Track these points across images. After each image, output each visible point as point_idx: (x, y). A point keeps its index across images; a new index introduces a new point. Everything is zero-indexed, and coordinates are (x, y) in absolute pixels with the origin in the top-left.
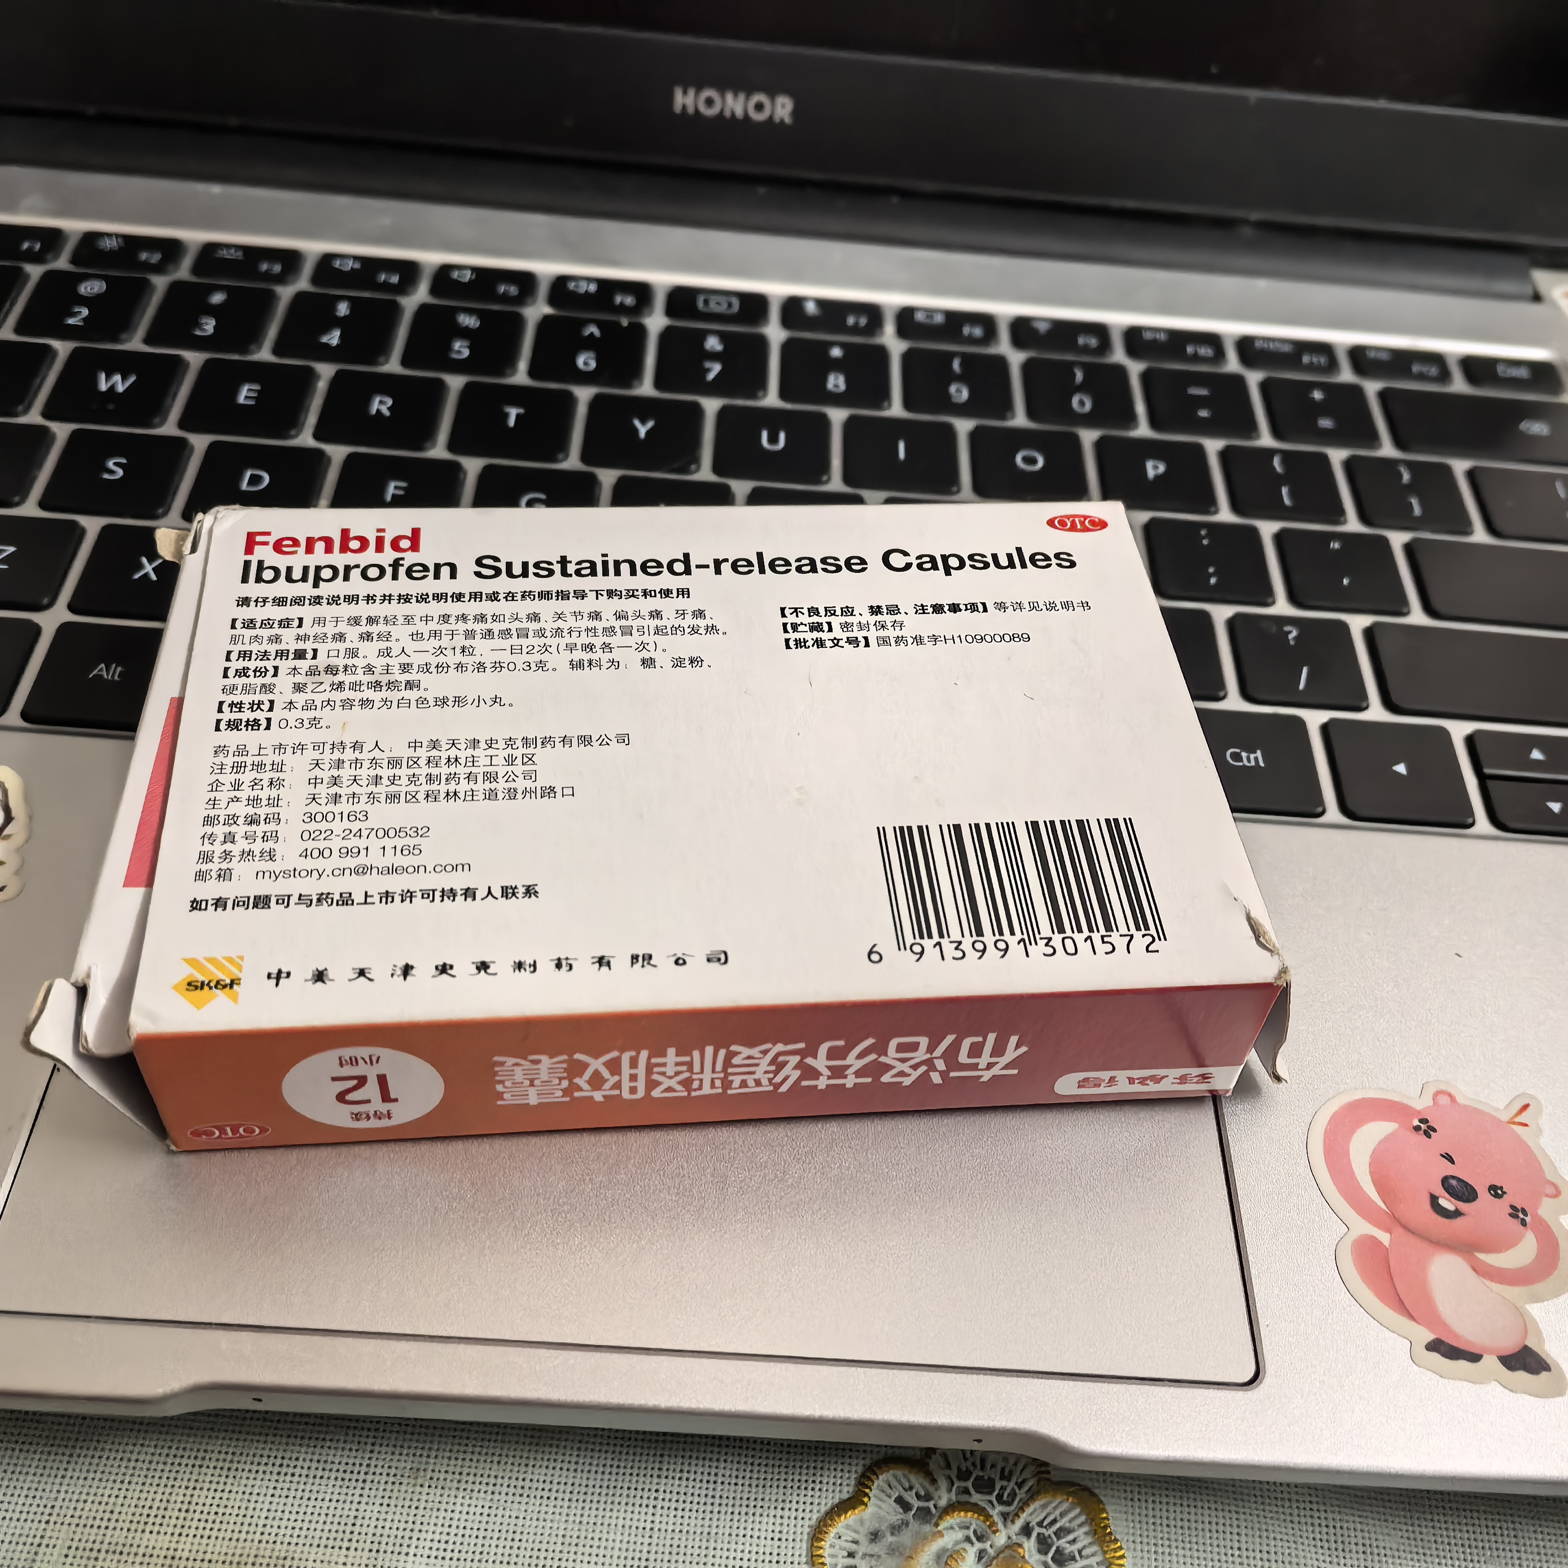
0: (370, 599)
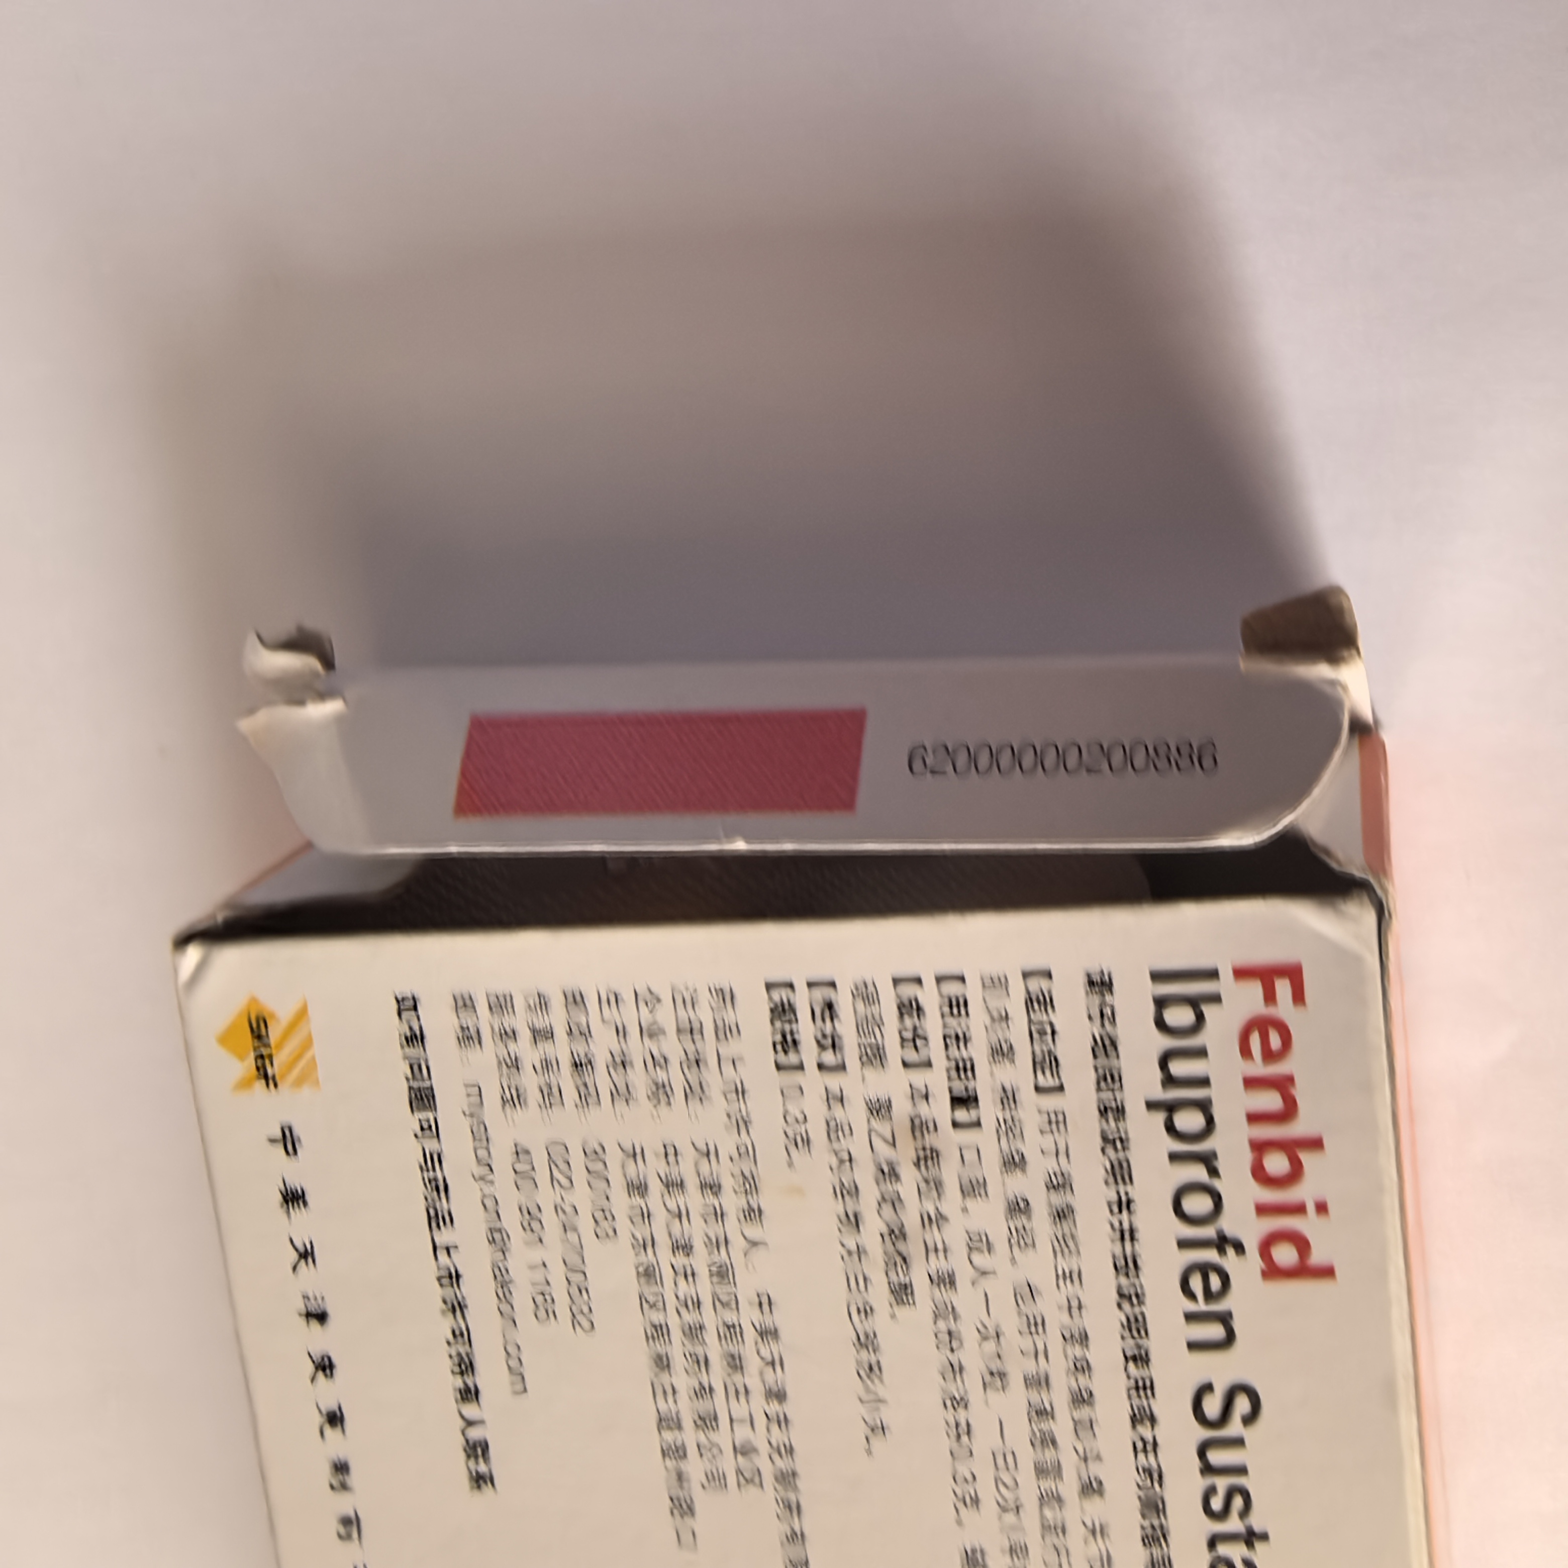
0: (1124, 1205)
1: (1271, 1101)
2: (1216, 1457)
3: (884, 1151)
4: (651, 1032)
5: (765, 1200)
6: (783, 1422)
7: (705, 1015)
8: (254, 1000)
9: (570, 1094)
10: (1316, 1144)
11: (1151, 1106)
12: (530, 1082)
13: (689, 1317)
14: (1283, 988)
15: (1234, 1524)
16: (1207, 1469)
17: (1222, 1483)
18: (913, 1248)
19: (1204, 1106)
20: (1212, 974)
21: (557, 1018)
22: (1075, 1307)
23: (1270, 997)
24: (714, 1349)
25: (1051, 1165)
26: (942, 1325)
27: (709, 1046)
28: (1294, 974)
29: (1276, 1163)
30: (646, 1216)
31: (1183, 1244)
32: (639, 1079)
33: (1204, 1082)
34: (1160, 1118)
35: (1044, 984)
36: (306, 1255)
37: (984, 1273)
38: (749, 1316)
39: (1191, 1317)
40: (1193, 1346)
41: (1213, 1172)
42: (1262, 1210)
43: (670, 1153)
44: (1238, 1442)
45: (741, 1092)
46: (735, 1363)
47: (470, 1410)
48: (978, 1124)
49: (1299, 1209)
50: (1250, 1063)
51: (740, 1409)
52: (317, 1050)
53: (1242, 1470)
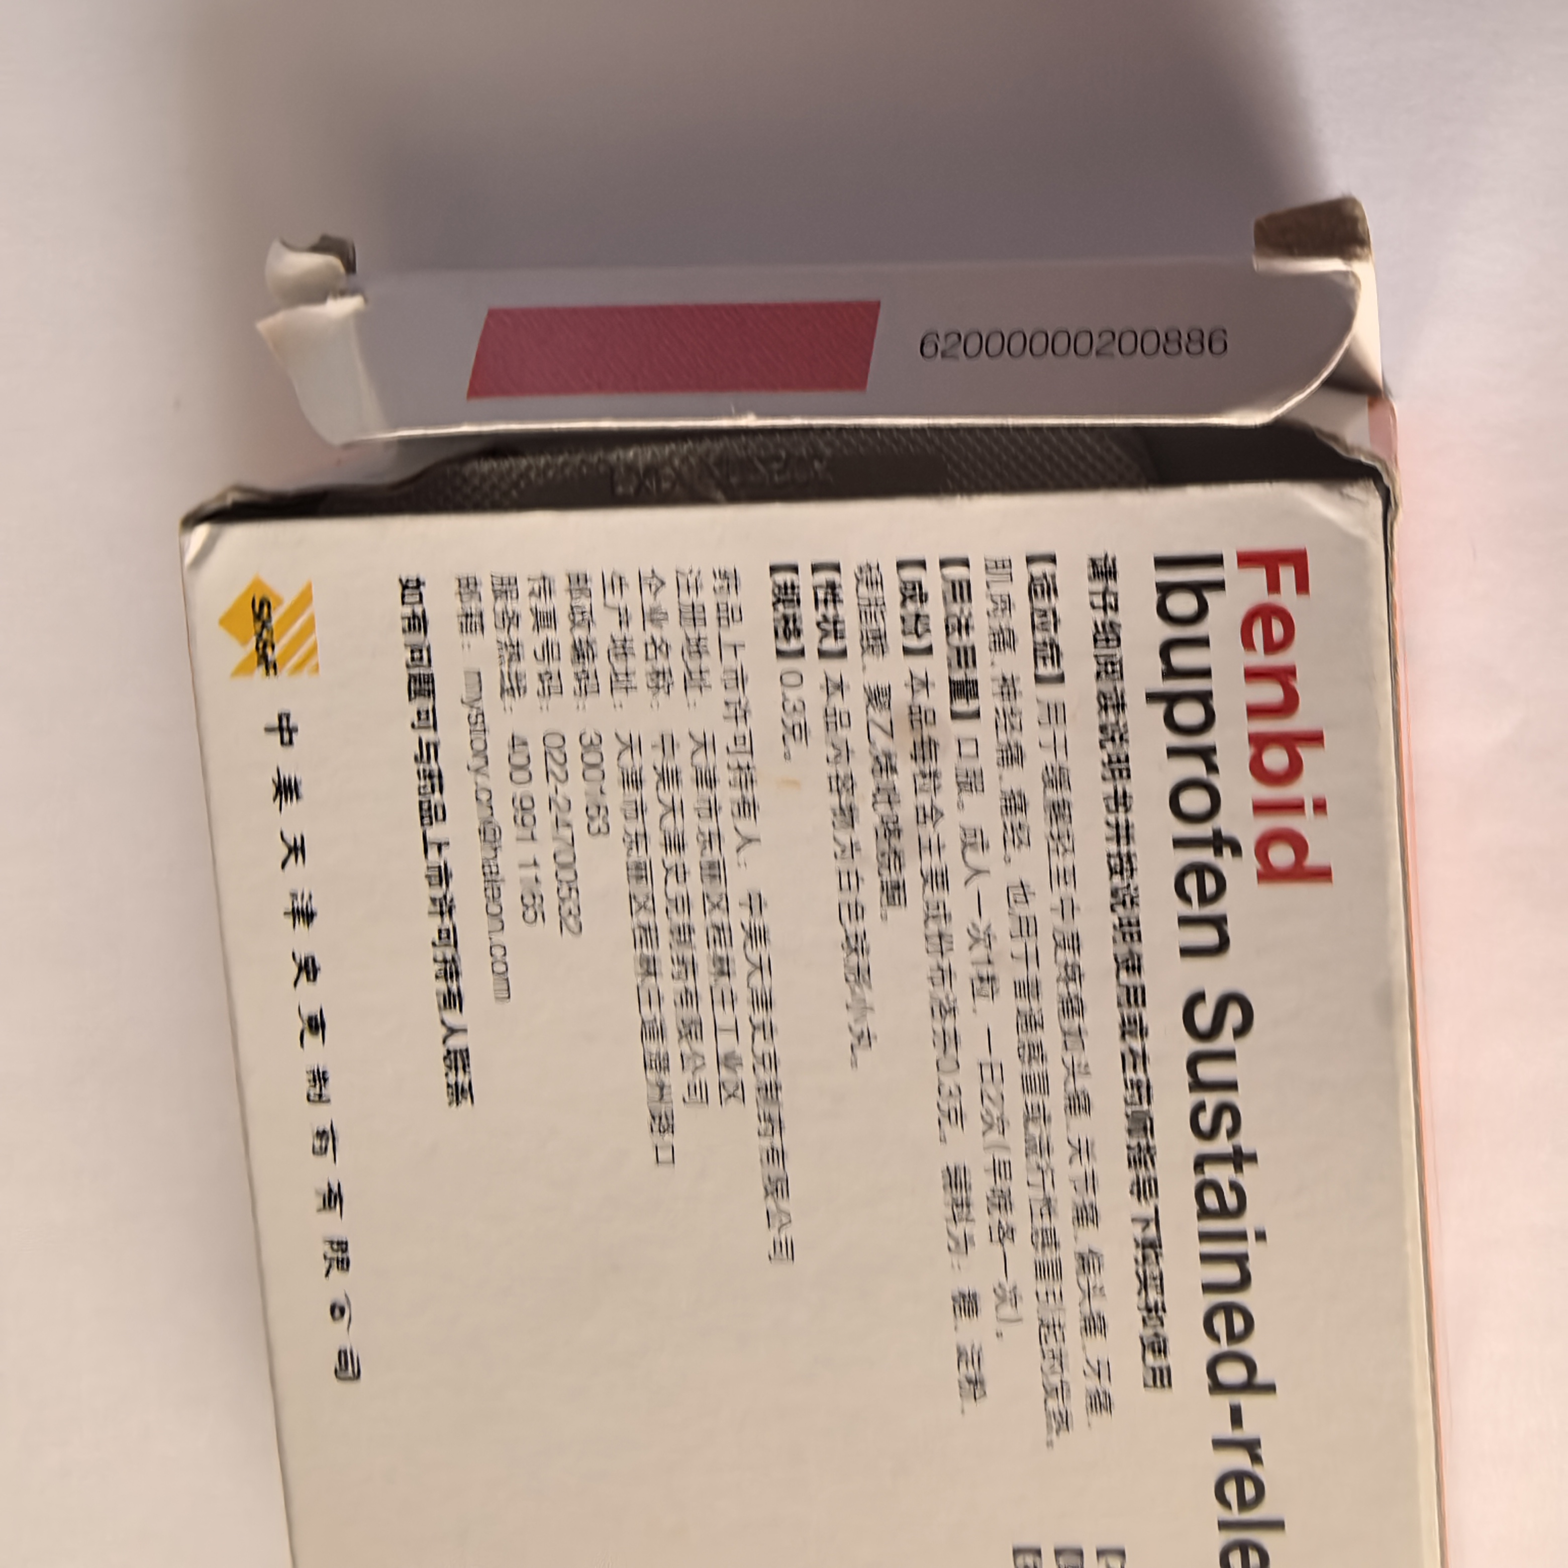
1: (1272, 693)
2: (1208, 1071)
3: (882, 742)
4: (653, 617)
5: (759, 793)
6: (768, 1030)
7: (707, 599)
8: (257, 583)
9: (570, 683)
10: (1315, 739)
11: (1152, 697)
12: (530, 668)
13: (680, 919)
14: (1287, 575)
15: (1222, 1145)
16: (1197, 1085)
17: (1212, 1100)
18: (907, 844)
19: (1204, 698)
20: (1216, 561)
21: (560, 602)
22: (1067, 909)
23: (1274, 586)
24: (702, 954)
25: (1048, 758)
26: (933, 927)
27: (710, 632)
28: (1298, 560)
29: (1276, 759)
30: (640, 809)
31: (1179, 843)
32: (639, 666)
33: (1206, 673)
34: (1160, 709)
35: (1048, 568)
36: (297, 850)
37: (978, 872)
38: (738, 917)
39: (1184, 921)
40: (1187, 952)
41: (1212, 768)
42: (1260, 808)
43: (667, 744)
44: (1230, 1056)
45: (740, 679)
46: (723, 968)
47: (453, 1018)
48: (977, 714)
49: (1297, 807)
50: (1251, 653)
51: (725, 1018)
52: (319, 635)
53: (1232, 1086)
